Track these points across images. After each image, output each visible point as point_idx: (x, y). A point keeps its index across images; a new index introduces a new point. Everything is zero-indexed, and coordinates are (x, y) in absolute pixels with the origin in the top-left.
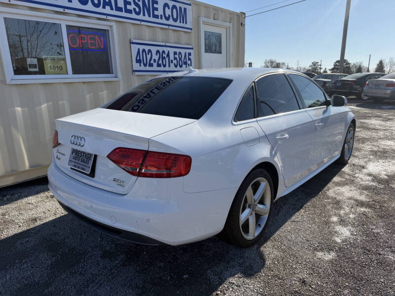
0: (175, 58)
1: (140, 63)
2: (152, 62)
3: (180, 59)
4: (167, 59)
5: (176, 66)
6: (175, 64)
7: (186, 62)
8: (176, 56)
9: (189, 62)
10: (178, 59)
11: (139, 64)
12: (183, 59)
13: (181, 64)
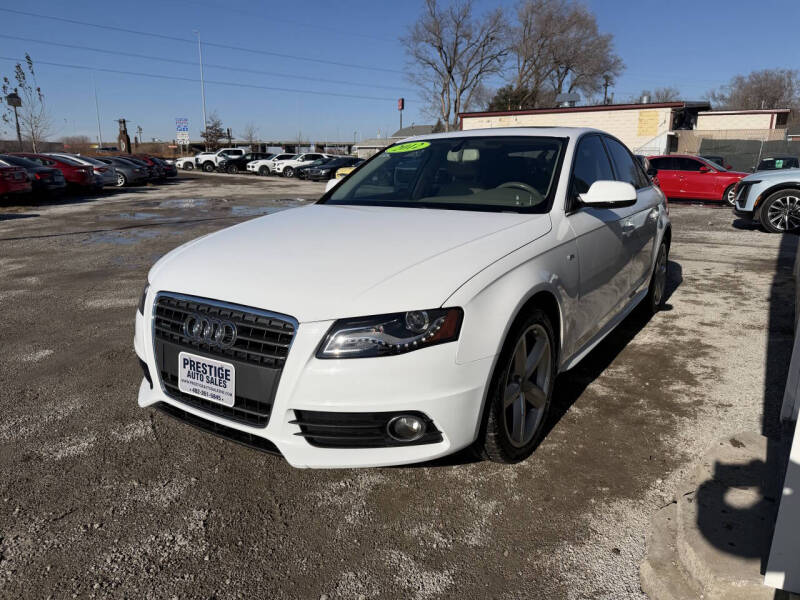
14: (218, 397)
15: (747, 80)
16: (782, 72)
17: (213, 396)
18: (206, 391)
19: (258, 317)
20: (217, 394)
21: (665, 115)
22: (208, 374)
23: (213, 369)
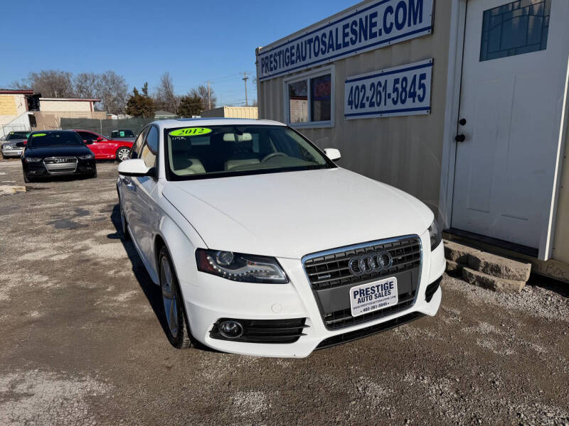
0: (395, 90)
1: (352, 105)
2: (365, 101)
3: (404, 89)
4: (383, 94)
5: (395, 103)
6: (393, 99)
7: (415, 93)
8: (397, 86)
9: (420, 92)
10: (400, 90)
11: (350, 106)
12: (408, 89)
13: (403, 98)
14: (385, 304)
15: (39, 76)
16: (62, 73)
17: (380, 305)
18: (375, 305)
19: (392, 244)
20: (383, 302)
21: (20, 100)
22: (376, 292)
23: (380, 287)
